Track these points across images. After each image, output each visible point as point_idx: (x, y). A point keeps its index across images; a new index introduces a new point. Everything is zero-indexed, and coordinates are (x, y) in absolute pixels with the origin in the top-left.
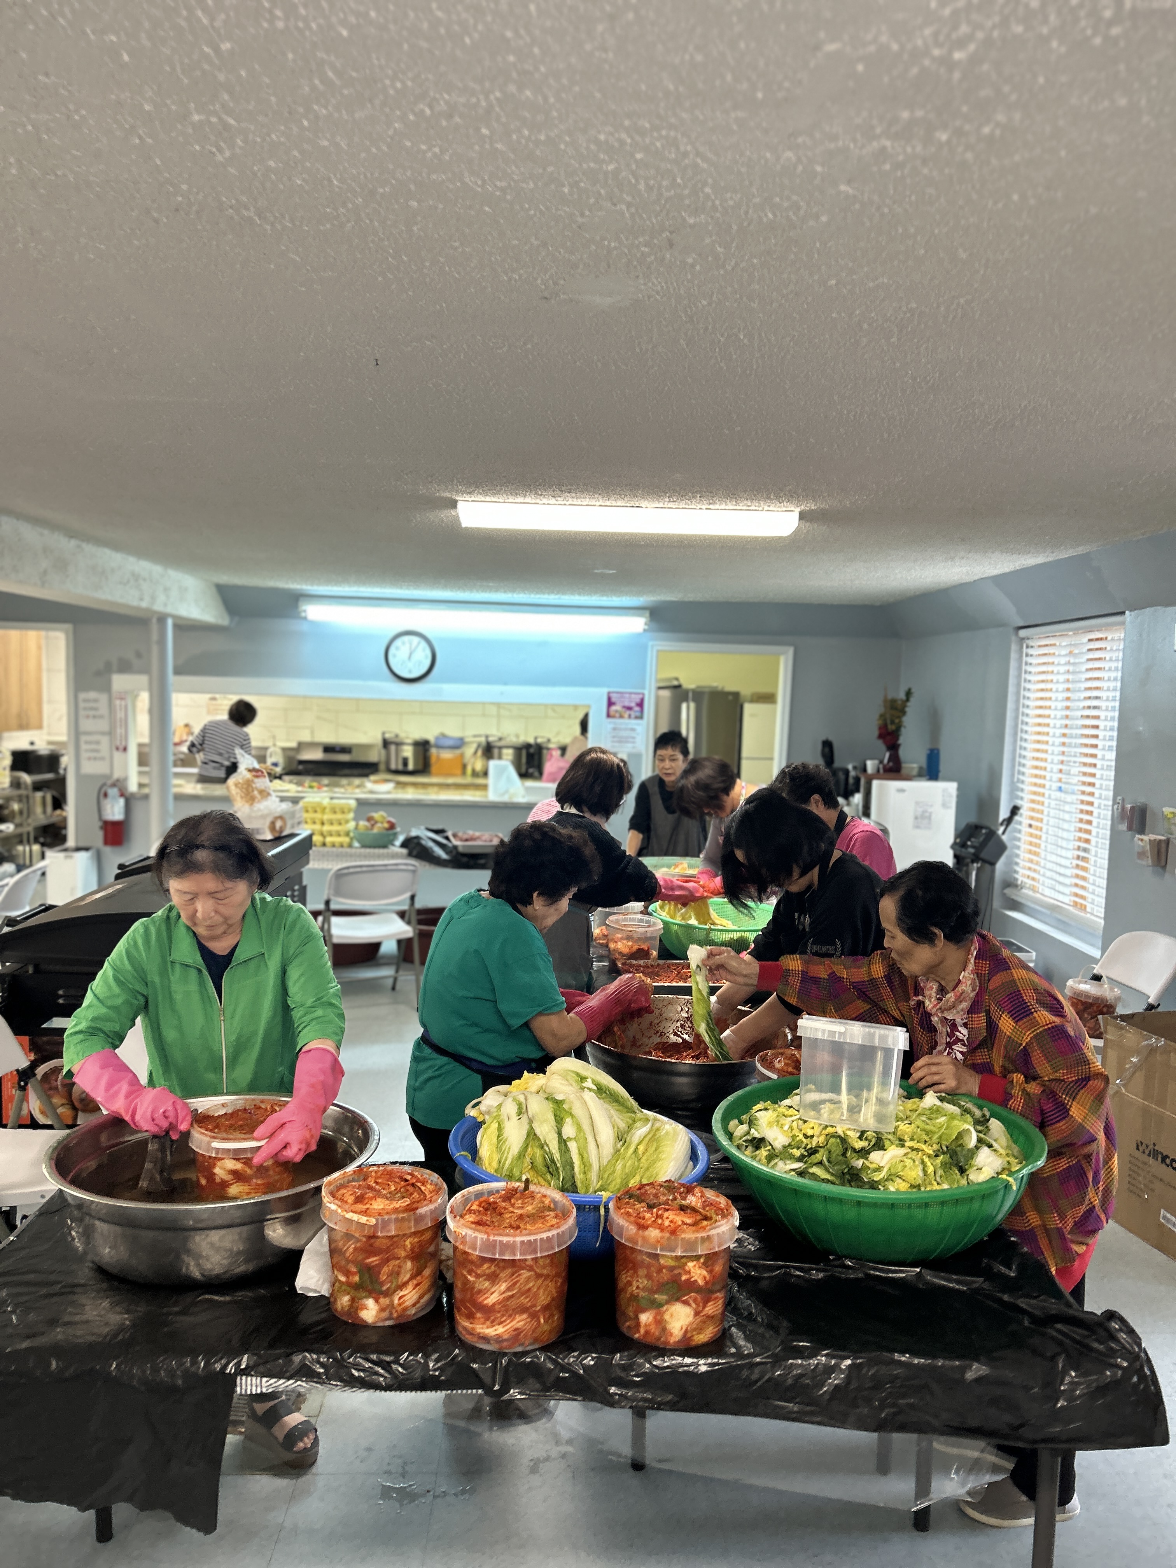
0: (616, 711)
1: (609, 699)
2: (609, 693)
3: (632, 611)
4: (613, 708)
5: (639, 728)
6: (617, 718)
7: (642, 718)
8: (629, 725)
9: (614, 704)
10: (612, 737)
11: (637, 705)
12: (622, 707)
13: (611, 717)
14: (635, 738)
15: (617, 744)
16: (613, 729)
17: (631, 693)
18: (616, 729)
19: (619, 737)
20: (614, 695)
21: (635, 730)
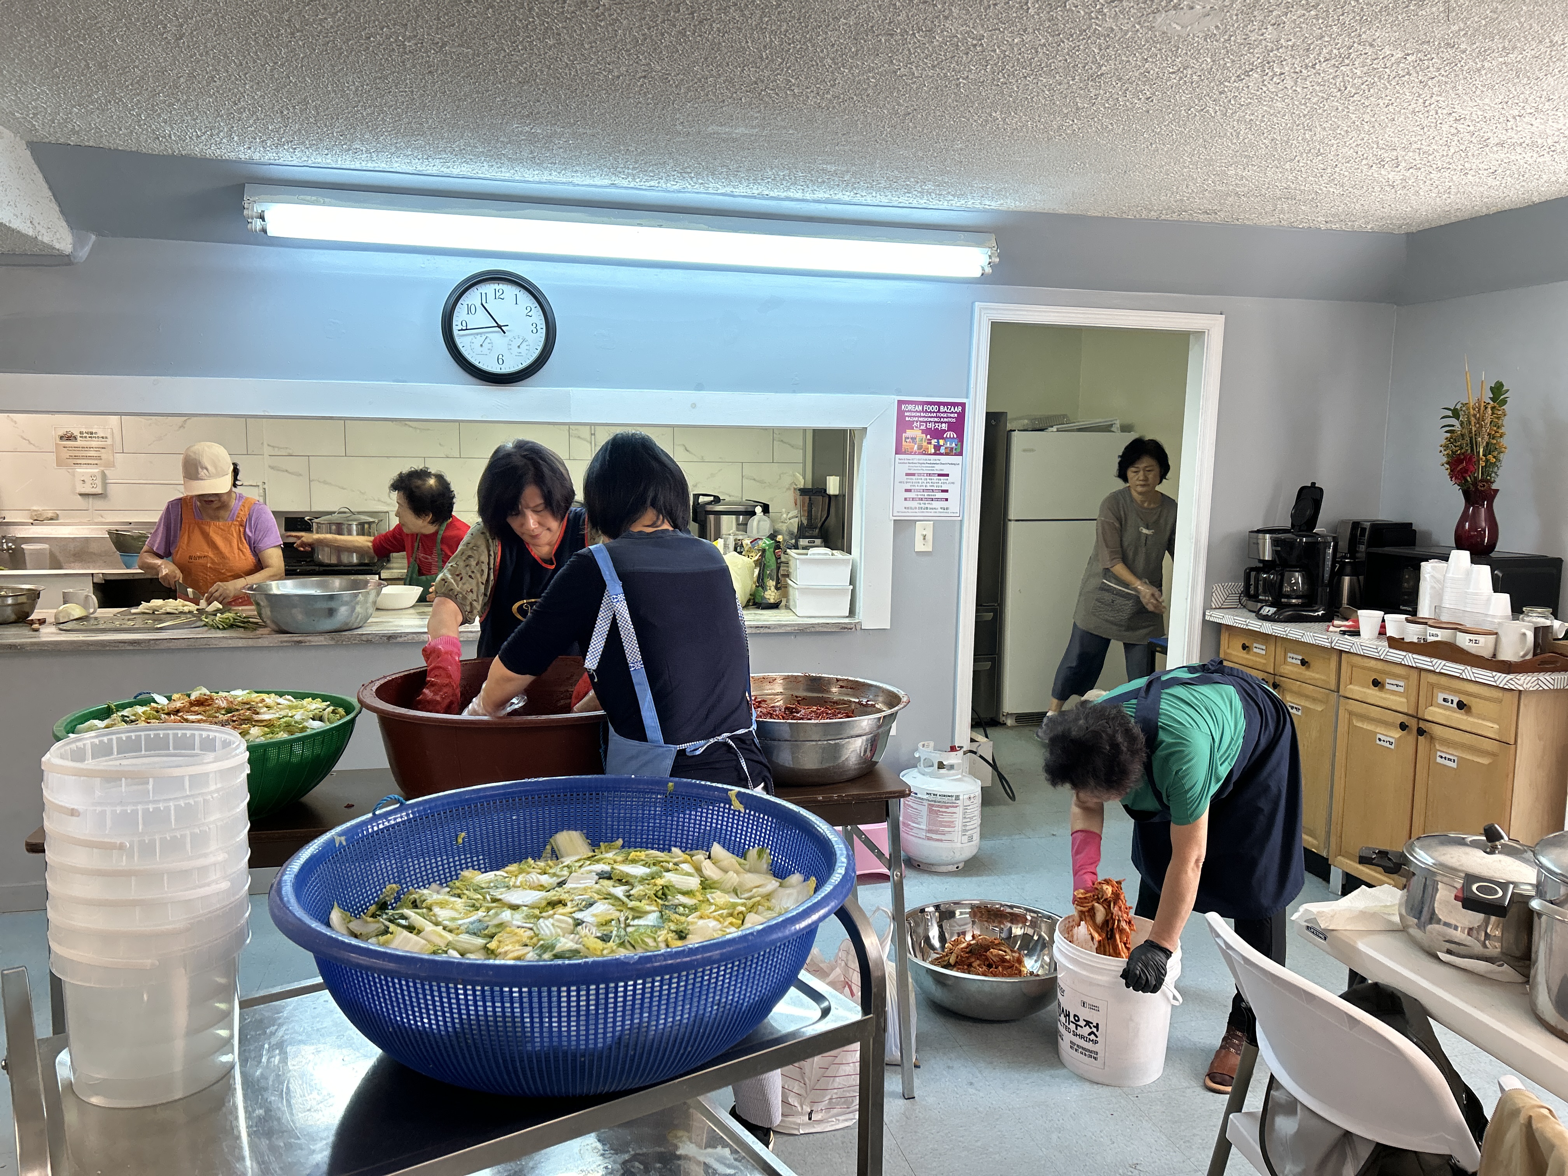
0: (913, 439)
1: (901, 414)
2: (900, 403)
3: (961, 235)
4: (909, 433)
5: (955, 473)
6: (915, 454)
7: (961, 454)
8: (937, 467)
9: (910, 426)
10: (906, 490)
11: (951, 427)
12: (923, 432)
13: (905, 453)
14: (946, 491)
15: (914, 504)
16: (907, 475)
17: (939, 404)
18: (913, 475)
19: (918, 491)
20: (910, 407)
21: (947, 475)
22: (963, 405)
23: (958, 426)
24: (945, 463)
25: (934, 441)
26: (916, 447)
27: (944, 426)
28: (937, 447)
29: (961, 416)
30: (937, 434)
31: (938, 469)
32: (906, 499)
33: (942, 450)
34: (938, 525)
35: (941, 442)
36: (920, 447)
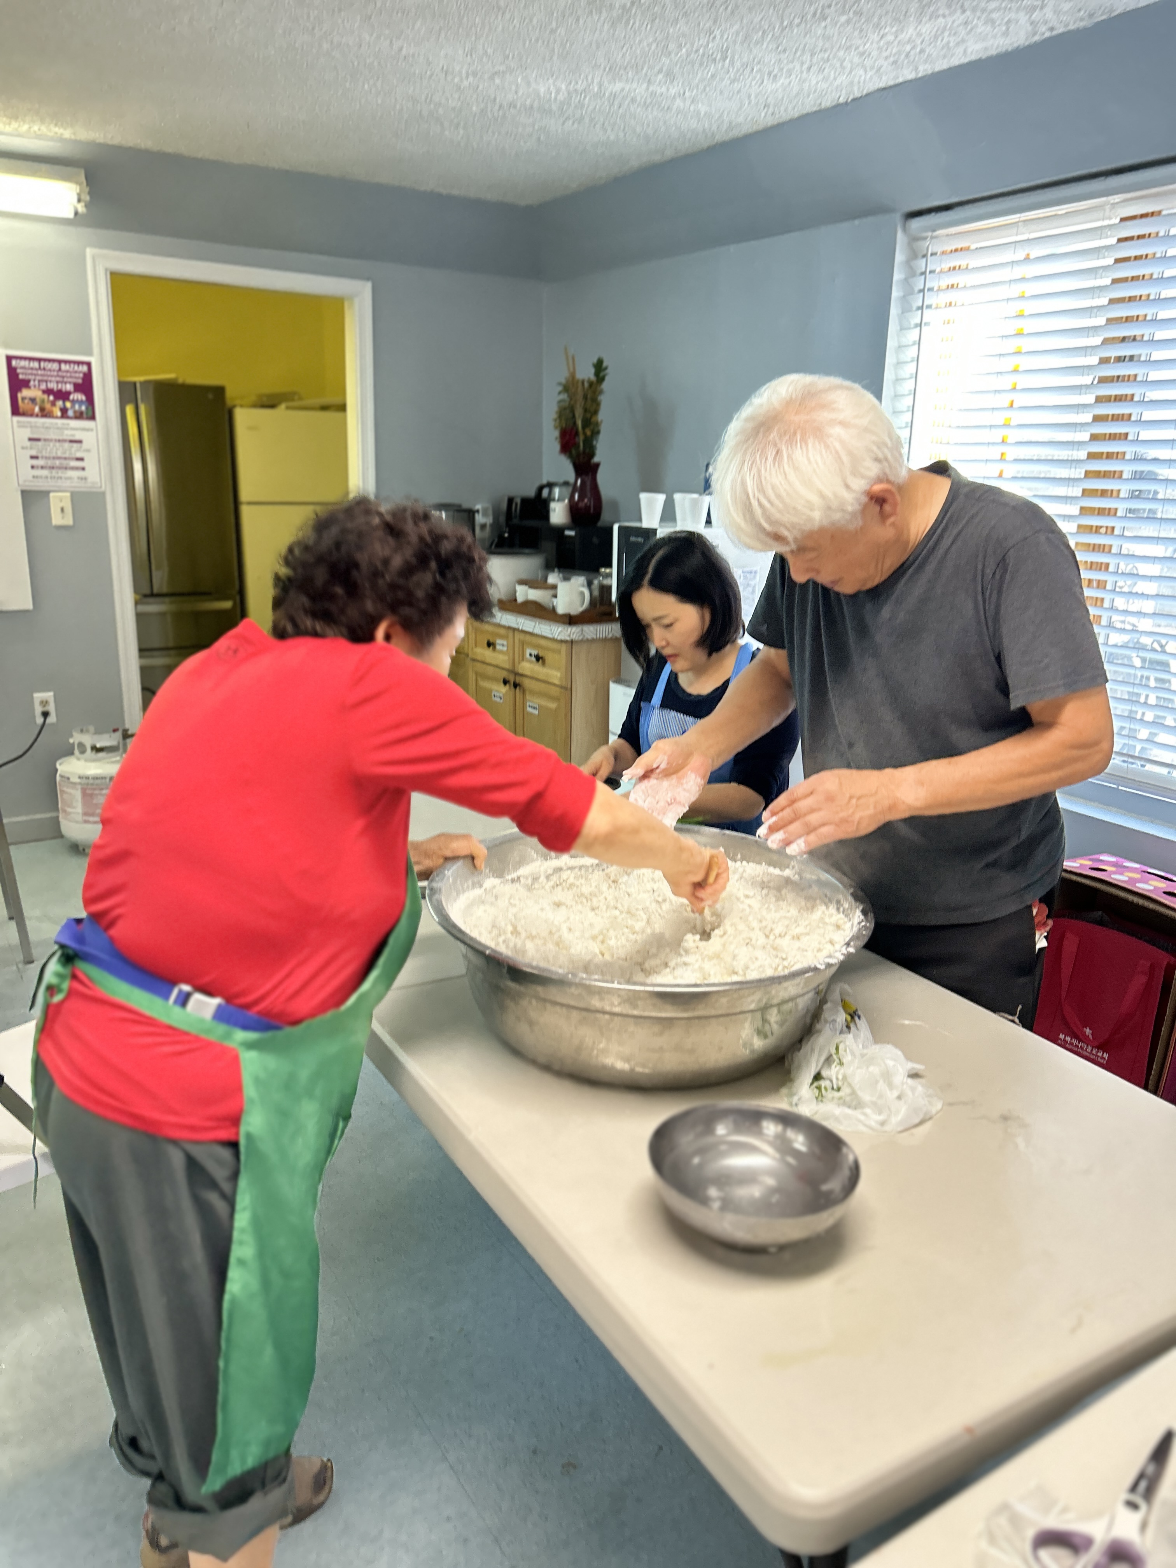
0: (33, 400)
1: (12, 373)
2: (9, 359)
3: (44, 167)
4: (25, 393)
5: (89, 439)
6: (37, 416)
7: (93, 417)
8: (66, 432)
9: (26, 384)
10: (32, 457)
11: (78, 388)
12: (44, 392)
13: (24, 414)
14: (81, 459)
15: (45, 472)
16: (30, 439)
17: (60, 362)
18: (38, 440)
19: (46, 458)
20: (23, 363)
21: (80, 442)
22: (89, 364)
23: (86, 386)
24: (75, 427)
25: (60, 403)
26: (37, 409)
27: (69, 387)
28: (64, 411)
29: (88, 377)
30: (62, 395)
31: (68, 434)
32: (33, 467)
33: (70, 413)
34: (75, 497)
35: (68, 405)
36: (42, 409)
